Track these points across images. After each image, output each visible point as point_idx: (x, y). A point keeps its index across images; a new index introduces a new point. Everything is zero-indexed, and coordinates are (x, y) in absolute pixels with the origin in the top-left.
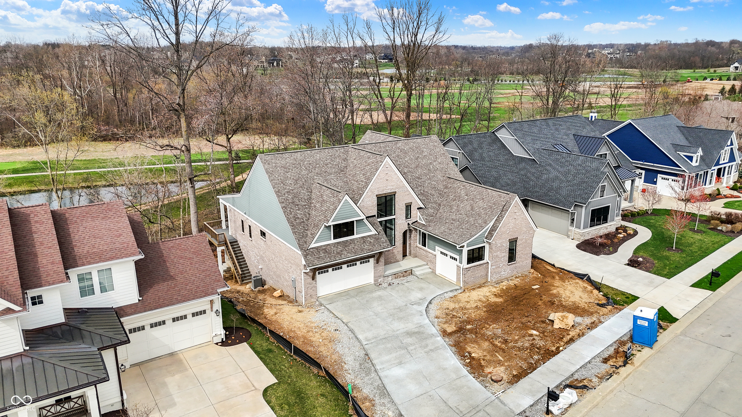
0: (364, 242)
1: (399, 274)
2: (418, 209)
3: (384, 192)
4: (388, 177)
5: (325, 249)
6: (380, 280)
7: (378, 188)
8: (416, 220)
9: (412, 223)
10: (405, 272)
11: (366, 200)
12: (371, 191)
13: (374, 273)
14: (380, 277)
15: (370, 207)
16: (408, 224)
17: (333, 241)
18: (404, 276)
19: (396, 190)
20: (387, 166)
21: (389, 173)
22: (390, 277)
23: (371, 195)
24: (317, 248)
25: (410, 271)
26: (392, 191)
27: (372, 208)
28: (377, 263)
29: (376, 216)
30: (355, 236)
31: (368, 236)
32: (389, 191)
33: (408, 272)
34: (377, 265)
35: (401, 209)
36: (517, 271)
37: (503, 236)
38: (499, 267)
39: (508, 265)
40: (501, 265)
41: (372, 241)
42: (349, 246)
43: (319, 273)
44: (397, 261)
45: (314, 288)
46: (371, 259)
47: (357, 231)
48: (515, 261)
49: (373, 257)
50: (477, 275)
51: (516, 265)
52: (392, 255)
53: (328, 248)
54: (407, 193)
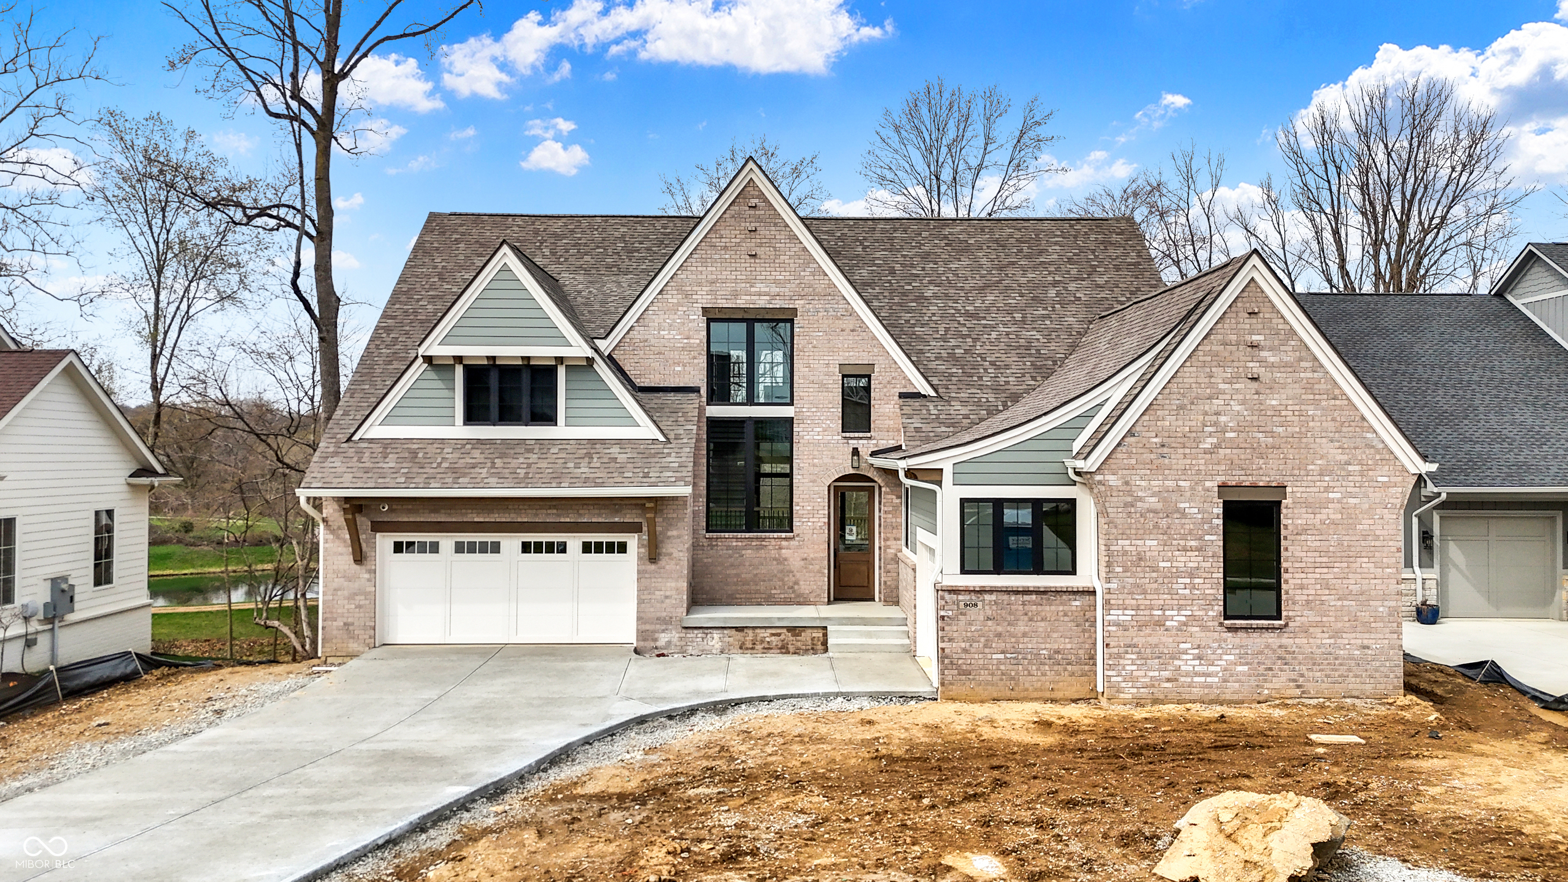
0: (589, 456)
1: (762, 634)
2: (902, 396)
3: (741, 302)
4: (760, 245)
5: (414, 454)
6: (663, 638)
7: (713, 282)
8: (892, 443)
9: (873, 454)
10: (794, 631)
11: (655, 320)
12: (680, 290)
13: (640, 602)
14: (666, 622)
15: (674, 348)
16: (855, 452)
17: (460, 431)
18: (784, 649)
19: (798, 304)
20: (753, 202)
21: (762, 231)
22: (716, 635)
23: (679, 304)
24: (387, 444)
25: (819, 634)
26: (778, 304)
27: (685, 357)
28: (654, 560)
29: (703, 391)
30: (559, 431)
31: (619, 442)
32: (762, 302)
33: (806, 636)
34: (653, 567)
35: (823, 387)
36: (1293, 676)
37: (1177, 460)
38: (1160, 624)
39: (1230, 629)
40: (1175, 618)
41: (622, 458)
42: (516, 456)
43: (398, 548)
44: (802, 601)
45: (360, 599)
46: (633, 541)
47: (572, 412)
48: (1279, 617)
49: (635, 528)
50: (1030, 645)
51: (1285, 640)
52: (774, 567)
53: (432, 449)
54: (849, 323)
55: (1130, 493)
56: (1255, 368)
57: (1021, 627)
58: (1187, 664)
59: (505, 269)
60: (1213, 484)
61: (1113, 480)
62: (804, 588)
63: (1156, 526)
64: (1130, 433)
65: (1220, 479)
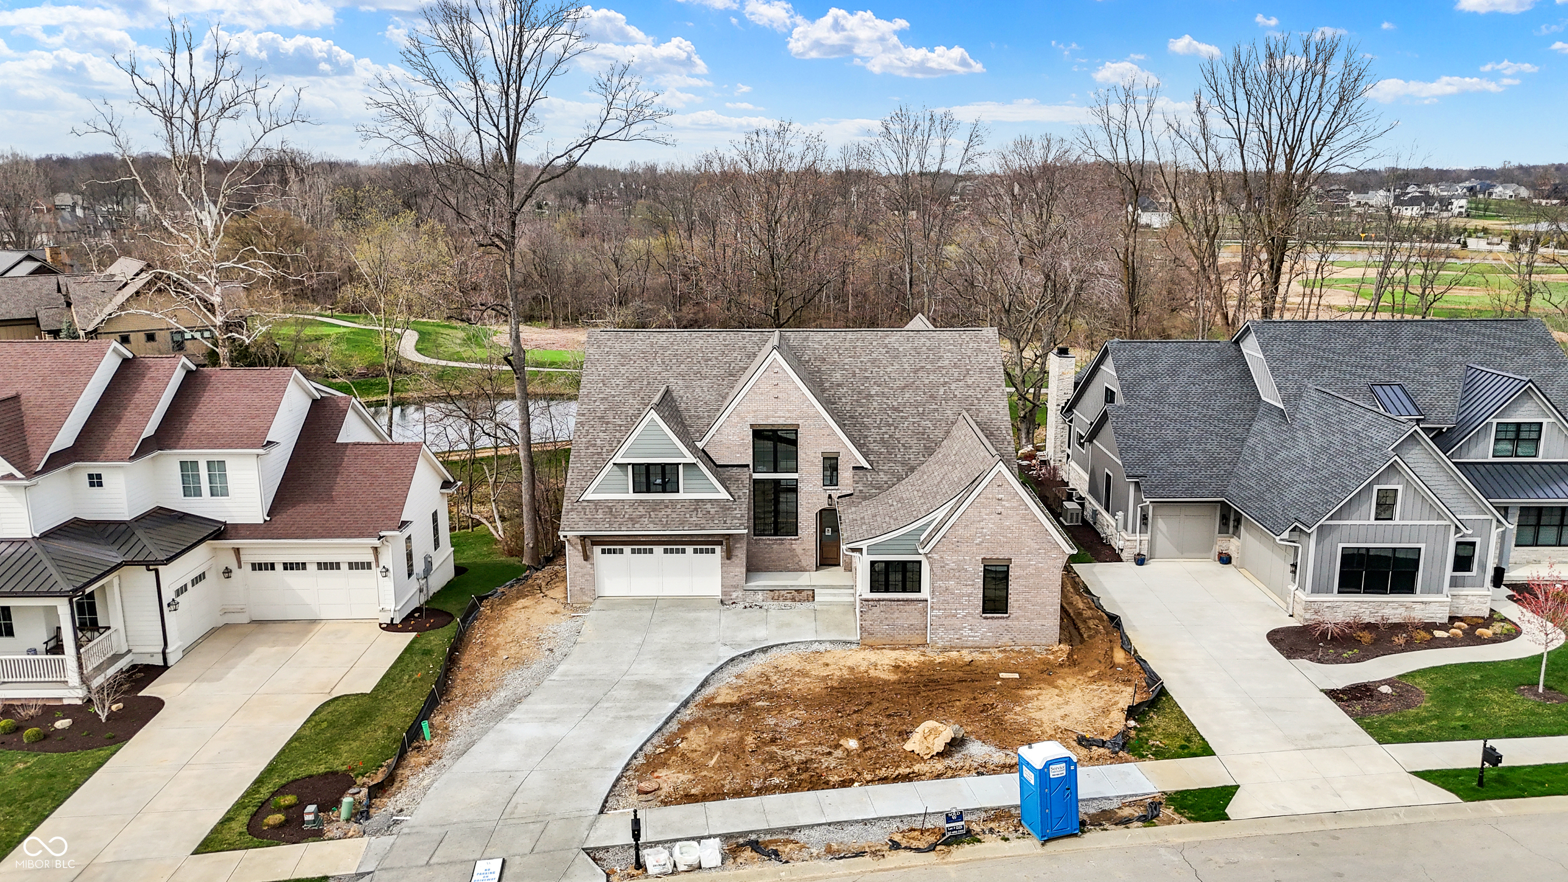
0: (696, 509)
1: (783, 592)
2: (854, 468)
3: (770, 422)
4: (780, 392)
5: (610, 508)
6: (734, 595)
7: (755, 412)
8: (849, 492)
9: (839, 497)
10: (798, 591)
11: (725, 431)
12: (738, 415)
13: (723, 578)
14: (736, 587)
15: (736, 445)
16: (830, 497)
17: (632, 496)
18: (793, 600)
19: (800, 422)
20: (776, 370)
21: (781, 385)
22: (760, 593)
23: (738, 423)
24: (596, 503)
25: (809, 593)
26: (789, 422)
27: (741, 449)
28: (729, 558)
29: (751, 466)
30: (681, 496)
31: (710, 500)
32: (781, 421)
33: (804, 594)
34: (728, 561)
35: (813, 464)
36: (1011, 637)
37: (964, 548)
38: (955, 616)
39: (985, 618)
40: (962, 614)
41: (712, 511)
42: (660, 510)
43: (603, 552)
44: (802, 570)
45: (587, 577)
46: (718, 549)
47: (687, 486)
48: (1006, 613)
49: (720, 543)
50: (899, 622)
51: (1009, 622)
52: (788, 553)
53: (619, 506)
54: (828, 431)
55: (943, 562)
56: (1000, 509)
57: (896, 615)
58: (966, 632)
59: (653, 420)
60: (979, 558)
61: (936, 556)
62: (804, 563)
63: (954, 575)
64: (944, 537)
65: (983, 556)
